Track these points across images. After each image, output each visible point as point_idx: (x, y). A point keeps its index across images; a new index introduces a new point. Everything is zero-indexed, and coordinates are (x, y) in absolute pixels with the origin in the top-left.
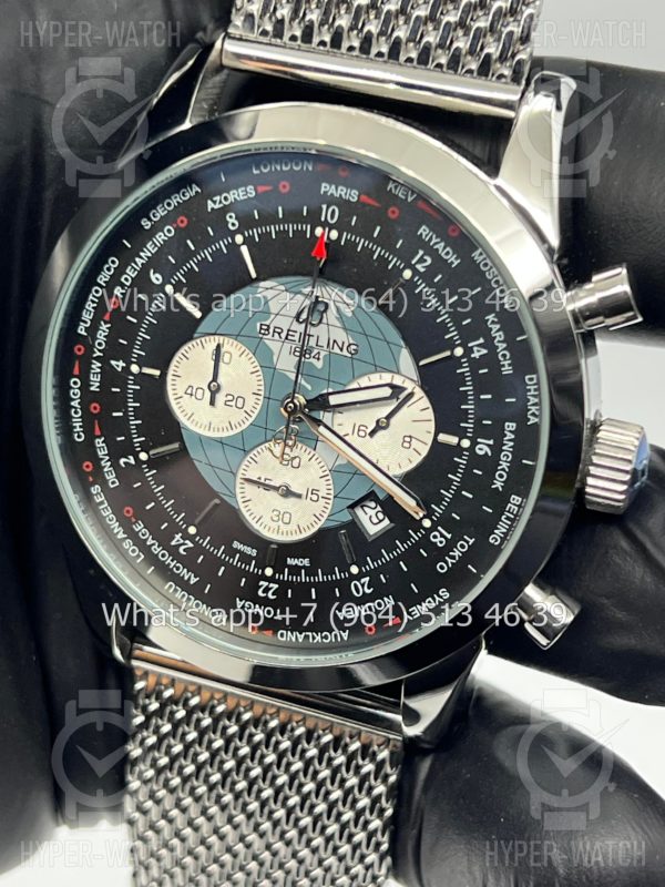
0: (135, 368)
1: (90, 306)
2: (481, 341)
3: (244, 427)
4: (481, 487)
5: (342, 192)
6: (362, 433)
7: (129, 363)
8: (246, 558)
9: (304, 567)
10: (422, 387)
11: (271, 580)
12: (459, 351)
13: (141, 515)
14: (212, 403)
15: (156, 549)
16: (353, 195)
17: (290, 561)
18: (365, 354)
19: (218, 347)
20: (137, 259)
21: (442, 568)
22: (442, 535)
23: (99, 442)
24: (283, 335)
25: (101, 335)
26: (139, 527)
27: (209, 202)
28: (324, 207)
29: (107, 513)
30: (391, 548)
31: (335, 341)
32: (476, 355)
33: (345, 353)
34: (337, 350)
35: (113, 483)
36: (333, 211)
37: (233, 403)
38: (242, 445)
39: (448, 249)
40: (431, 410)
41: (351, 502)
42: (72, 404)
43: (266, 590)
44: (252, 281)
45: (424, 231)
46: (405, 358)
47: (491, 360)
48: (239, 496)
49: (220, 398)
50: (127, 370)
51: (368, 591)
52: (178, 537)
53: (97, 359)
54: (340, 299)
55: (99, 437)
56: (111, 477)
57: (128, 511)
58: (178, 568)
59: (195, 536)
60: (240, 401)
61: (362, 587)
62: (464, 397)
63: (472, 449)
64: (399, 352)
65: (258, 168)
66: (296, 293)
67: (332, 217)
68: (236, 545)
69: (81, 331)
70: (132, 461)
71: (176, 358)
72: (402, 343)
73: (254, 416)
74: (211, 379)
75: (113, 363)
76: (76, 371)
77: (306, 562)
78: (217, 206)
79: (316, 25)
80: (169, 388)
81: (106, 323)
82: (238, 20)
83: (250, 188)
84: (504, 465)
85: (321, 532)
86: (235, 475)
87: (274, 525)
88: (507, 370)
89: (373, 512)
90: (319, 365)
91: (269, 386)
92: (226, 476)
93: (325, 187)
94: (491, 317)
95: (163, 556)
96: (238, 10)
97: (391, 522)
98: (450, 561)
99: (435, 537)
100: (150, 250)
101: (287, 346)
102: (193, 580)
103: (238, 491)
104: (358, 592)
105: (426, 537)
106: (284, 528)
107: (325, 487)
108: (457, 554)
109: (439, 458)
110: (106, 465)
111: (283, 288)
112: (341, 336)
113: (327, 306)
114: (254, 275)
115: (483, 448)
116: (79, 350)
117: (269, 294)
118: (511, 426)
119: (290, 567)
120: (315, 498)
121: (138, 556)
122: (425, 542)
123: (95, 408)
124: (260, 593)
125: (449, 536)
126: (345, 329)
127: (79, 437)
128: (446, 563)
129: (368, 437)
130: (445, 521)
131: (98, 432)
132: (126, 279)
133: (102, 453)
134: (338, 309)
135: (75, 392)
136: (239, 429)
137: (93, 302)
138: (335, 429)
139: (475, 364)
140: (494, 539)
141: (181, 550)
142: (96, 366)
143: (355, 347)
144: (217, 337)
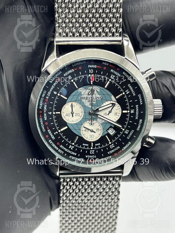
0: (54, 113)
1: (41, 102)
2: (128, 90)
3: (80, 120)
4: (133, 119)
5: (93, 66)
6: (106, 115)
7: (52, 112)
8: (86, 147)
9: (99, 145)
10: (117, 102)
11: (93, 150)
12: (124, 93)
13: (61, 144)
14: (73, 116)
15: (66, 150)
16: (95, 66)
17: (96, 145)
18: (104, 98)
19: (72, 104)
20: (50, 90)
21: (128, 138)
22: (127, 131)
23: (49, 131)
24: (86, 99)
25: (45, 108)
26: (61, 146)
27: (64, 74)
28: (90, 70)
29: (54, 145)
30: (117, 136)
31: (97, 97)
32: (127, 93)
33: (100, 99)
34: (98, 99)
35: (54, 138)
36: (92, 71)
37: (77, 115)
38: (81, 123)
39: (118, 73)
40: (120, 106)
41: (106, 129)
42: (41, 124)
43: (92, 152)
44: (77, 89)
45: (112, 70)
46: (113, 97)
47: (131, 93)
48: (82, 134)
49: (74, 115)
50: (52, 114)
51: (114, 147)
52: (70, 146)
53: (45, 113)
54: (97, 88)
55: (49, 129)
56: (53, 138)
57: (58, 143)
58: (72, 153)
59: (74, 145)
60: (78, 114)
61: (112, 146)
62: (126, 102)
63: (130, 112)
64: (111, 96)
65: (74, 65)
66: (87, 89)
67: (92, 72)
68: (84, 144)
69: (40, 108)
70: (57, 133)
71: (63, 109)
72: (112, 94)
73: (82, 117)
74: (71, 111)
75: (49, 113)
76: (41, 117)
77: (99, 144)
78: (66, 75)
79: (75, 32)
80: (62, 115)
81: (46, 105)
82: (57, 35)
83: (73, 70)
84: (137, 114)
85: (101, 137)
86: (80, 130)
87: (91, 138)
88: (134, 95)
89: (111, 130)
90: (95, 103)
91: (85, 110)
92: (78, 131)
93: (89, 66)
94: (129, 85)
95: (68, 151)
96: (57, 33)
97: (116, 131)
98: (130, 136)
99: (126, 132)
100: (53, 87)
101: (87, 100)
102: (75, 154)
103: (81, 133)
104: (112, 147)
105: (124, 132)
106: (93, 138)
107: (100, 128)
108: (131, 134)
109: (123, 116)
110: (51, 135)
111: (84, 89)
112: (98, 96)
113: (94, 90)
114: (77, 88)
115: (132, 112)
116: (41, 112)
117: (81, 91)
118: (137, 106)
119: (96, 146)
120: (98, 130)
121: (62, 152)
122: (124, 133)
123: (47, 123)
124: (91, 153)
125: (128, 131)
126: (99, 94)
127: (44, 130)
128: (129, 136)
129: (107, 115)
130: (127, 128)
131: (48, 128)
132: (49, 95)
133: (50, 133)
134: (97, 90)
135: (41, 121)
136: (79, 120)
137: (42, 101)
138: (101, 115)
139: (127, 95)
140: (138, 129)
141: (72, 149)
142: (45, 115)
143: (101, 98)
144: (71, 102)
